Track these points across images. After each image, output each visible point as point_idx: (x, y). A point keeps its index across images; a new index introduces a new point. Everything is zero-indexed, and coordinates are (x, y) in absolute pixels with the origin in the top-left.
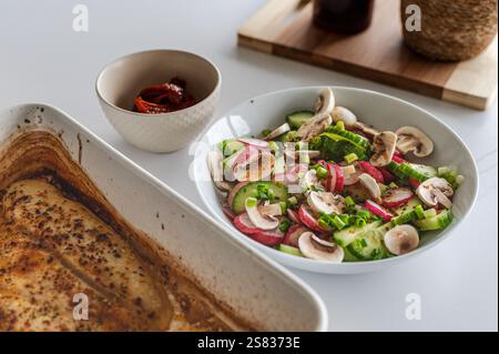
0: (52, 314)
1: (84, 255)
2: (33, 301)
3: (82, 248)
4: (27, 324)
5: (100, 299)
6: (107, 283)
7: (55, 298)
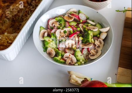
0: (11, 13)
1: (29, 11)
2: (13, 9)
3: (30, 9)
4: (7, 11)
5: (18, 19)
6: (23, 18)
7: (16, 12)
